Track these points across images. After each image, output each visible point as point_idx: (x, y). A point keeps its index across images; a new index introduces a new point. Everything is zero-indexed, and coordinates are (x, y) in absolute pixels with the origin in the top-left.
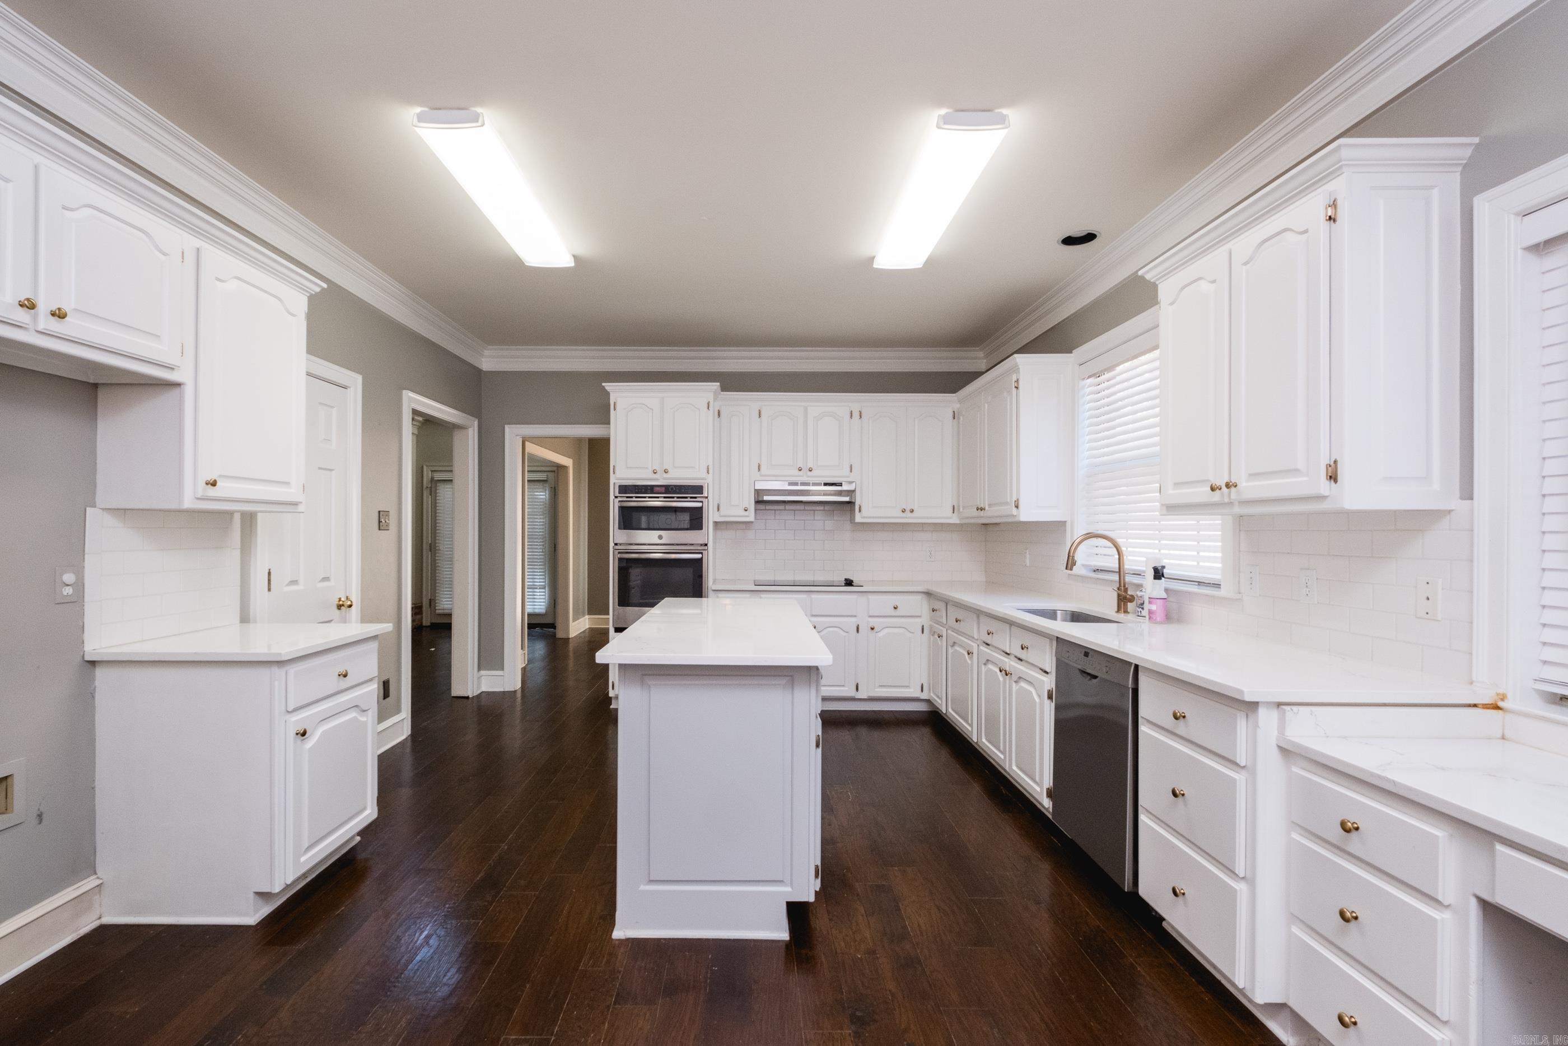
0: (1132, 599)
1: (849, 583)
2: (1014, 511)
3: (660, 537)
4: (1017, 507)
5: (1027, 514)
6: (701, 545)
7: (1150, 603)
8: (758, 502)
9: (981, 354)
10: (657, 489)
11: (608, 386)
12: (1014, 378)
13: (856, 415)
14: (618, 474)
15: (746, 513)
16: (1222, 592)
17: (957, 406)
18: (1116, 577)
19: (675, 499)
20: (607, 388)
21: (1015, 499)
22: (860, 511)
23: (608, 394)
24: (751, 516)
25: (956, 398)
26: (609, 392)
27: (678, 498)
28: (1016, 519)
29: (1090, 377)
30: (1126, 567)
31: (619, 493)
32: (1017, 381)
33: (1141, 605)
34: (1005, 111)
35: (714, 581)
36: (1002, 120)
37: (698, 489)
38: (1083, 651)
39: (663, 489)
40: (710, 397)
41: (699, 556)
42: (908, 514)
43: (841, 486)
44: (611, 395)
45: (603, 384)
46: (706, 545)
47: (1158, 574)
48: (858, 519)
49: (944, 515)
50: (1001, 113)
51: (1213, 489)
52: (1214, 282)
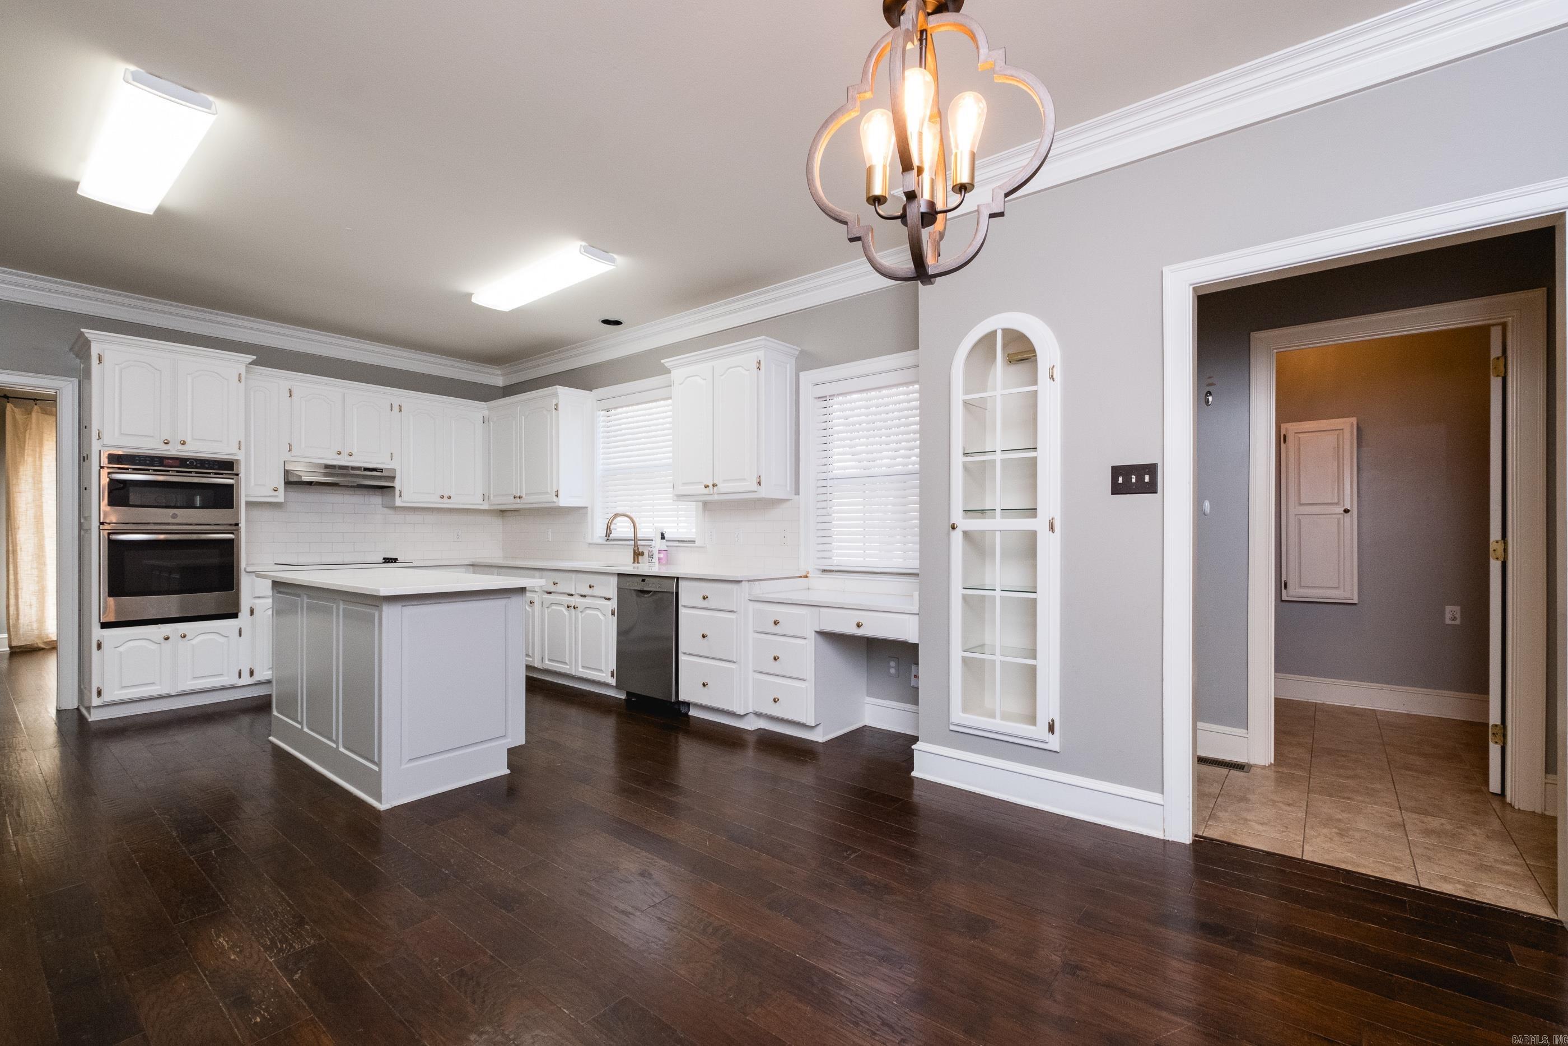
0: (642, 554)
1: (387, 560)
2: (555, 499)
3: (174, 516)
4: (557, 496)
5: (563, 502)
6: (231, 525)
7: (659, 553)
8: (288, 483)
9: (499, 372)
10: (166, 461)
11: (89, 333)
12: (554, 402)
13: (396, 408)
14: (107, 439)
15: (276, 493)
16: (697, 544)
17: (486, 413)
18: (632, 543)
19: (193, 474)
20: (87, 335)
21: (555, 490)
22: (400, 496)
23: (87, 343)
24: (280, 497)
25: (486, 406)
26: (90, 341)
27: (197, 473)
28: (556, 505)
29: (602, 410)
30: (638, 535)
31: (109, 463)
32: (557, 405)
33: (651, 556)
34: (615, 256)
35: (247, 565)
36: (613, 261)
37: (228, 466)
38: (641, 579)
39: (178, 463)
40: (242, 370)
41: (231, 536)
42: (446, 500)
43: (382, 472)
44: (92, 344)
45: (82, 330)
46: (237, 525)
47: (663, 537)
48: (398, 502)
49: (476, 501)
50: (613, 256)
51: (705, 487)
52: (705, 379)
